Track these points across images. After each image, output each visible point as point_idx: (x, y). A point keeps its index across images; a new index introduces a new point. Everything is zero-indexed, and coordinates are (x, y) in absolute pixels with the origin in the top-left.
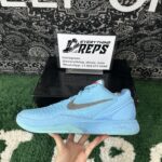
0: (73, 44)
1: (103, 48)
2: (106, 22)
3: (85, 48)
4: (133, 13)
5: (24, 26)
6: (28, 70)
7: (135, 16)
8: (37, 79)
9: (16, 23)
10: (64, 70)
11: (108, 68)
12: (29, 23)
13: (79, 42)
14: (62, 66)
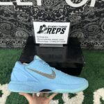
0: (43, 28)
1: (62, 30)
2: (64, 14)
3: (51, 30)
4: (80, 8)
5: (12, 17)
6: (15, 45)
7: (82, 10)
8: (21, 51)
9: (7, 15)
10: (38, 45)
11: (66, 43)
12: (15, 15)
13: (47, 27)
14: (37, 42)
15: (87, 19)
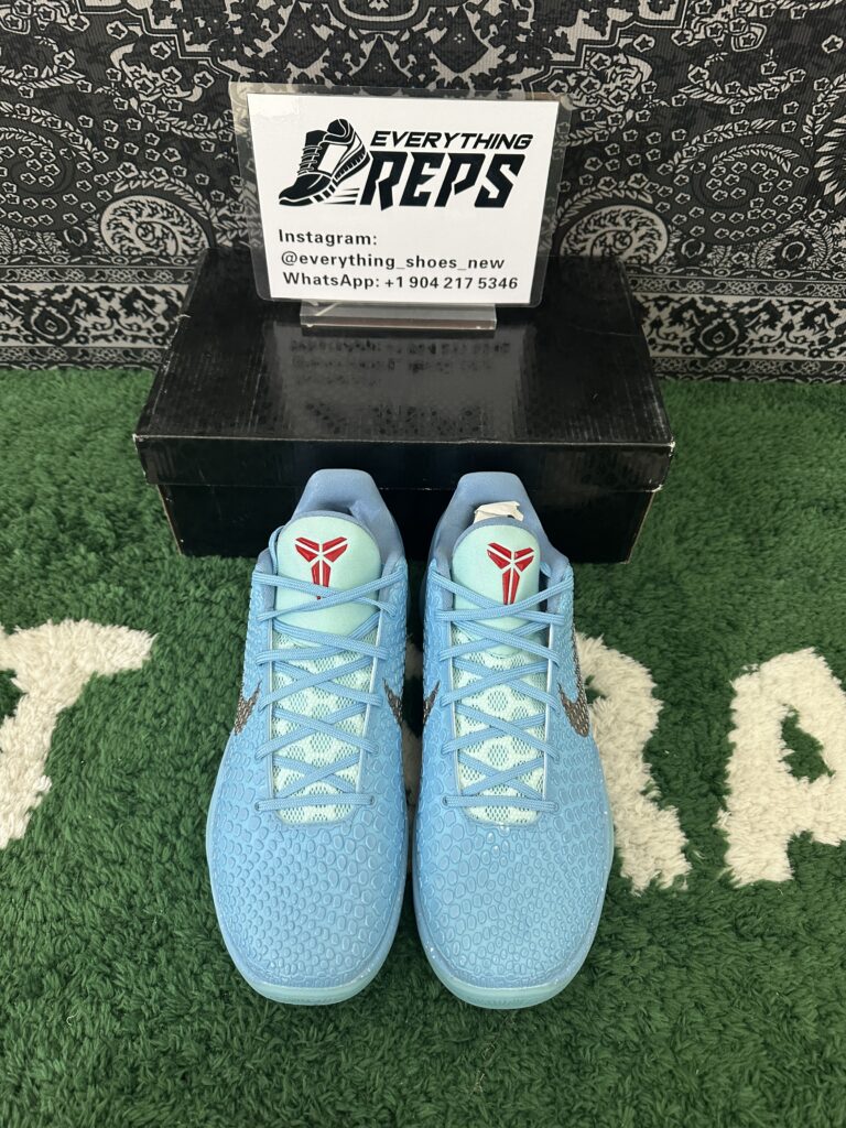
0: (334, 155)
1: (493, 174)
2: (506, 38)
3: (395, 173)
5: (61, 73)
6: (102, 331)
9: (21, 50)
15: (702, 87)
